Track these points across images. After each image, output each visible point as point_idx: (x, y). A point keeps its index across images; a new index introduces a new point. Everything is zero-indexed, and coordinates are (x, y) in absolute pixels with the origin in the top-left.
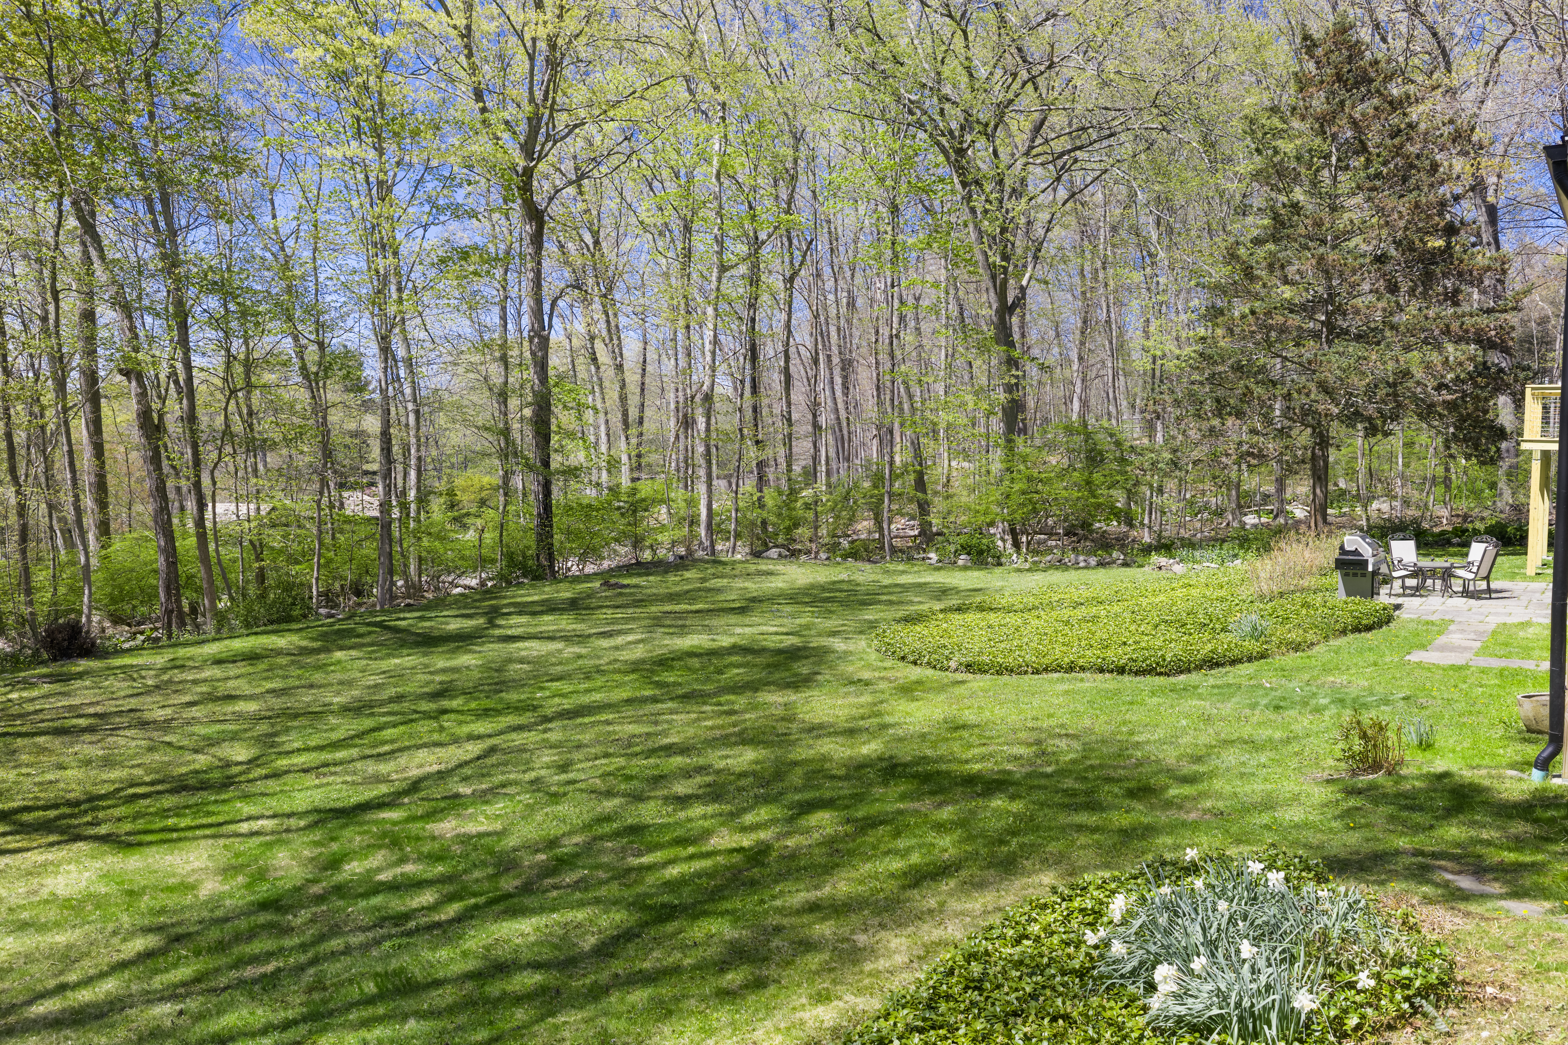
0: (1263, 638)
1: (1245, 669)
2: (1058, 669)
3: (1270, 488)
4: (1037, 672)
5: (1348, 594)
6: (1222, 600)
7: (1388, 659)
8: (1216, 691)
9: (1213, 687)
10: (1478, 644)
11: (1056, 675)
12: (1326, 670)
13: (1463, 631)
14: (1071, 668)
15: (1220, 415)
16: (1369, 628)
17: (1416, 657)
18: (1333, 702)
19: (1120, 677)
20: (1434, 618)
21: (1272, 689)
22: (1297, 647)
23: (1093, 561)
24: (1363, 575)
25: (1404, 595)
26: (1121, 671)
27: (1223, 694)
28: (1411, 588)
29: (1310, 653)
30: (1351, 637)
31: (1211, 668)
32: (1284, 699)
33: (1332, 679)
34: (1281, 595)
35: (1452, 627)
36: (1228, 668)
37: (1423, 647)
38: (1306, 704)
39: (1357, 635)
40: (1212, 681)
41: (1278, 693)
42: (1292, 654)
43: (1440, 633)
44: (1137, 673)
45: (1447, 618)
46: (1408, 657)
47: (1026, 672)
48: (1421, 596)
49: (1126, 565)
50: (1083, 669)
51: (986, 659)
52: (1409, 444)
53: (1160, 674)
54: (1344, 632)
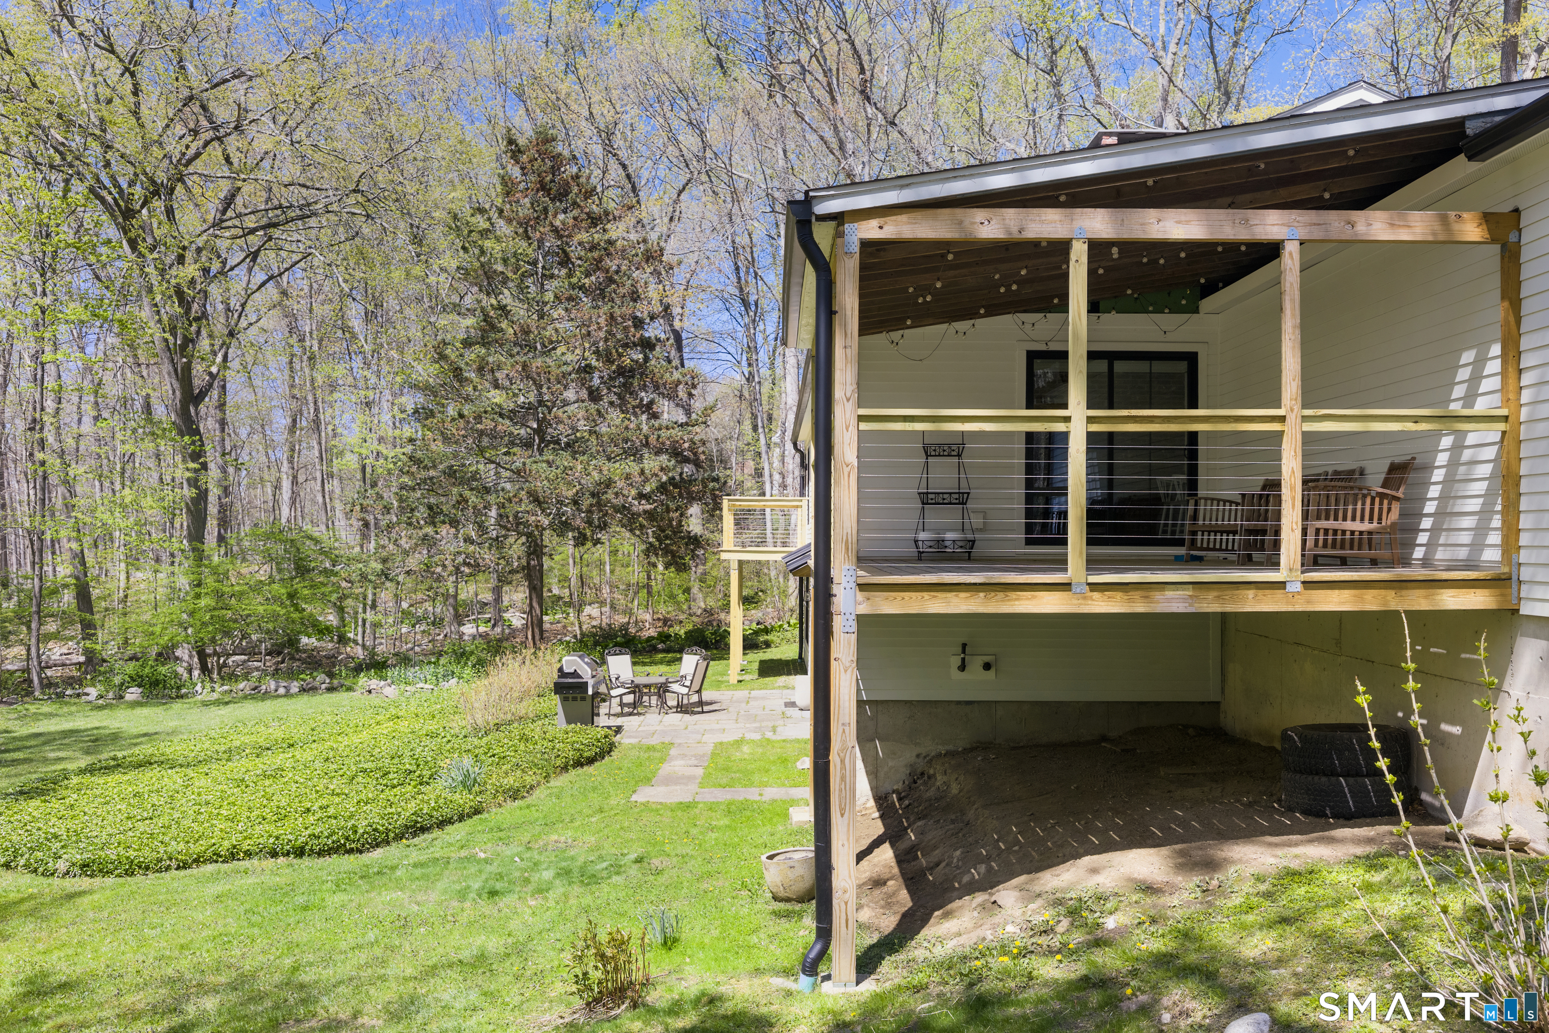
0: (476, 788)
1: (456, 832)
2: (216, 858)
3: (487, 597)
4: (183, 866)
5: (569, 722)
6: (432, 735)
7: (613, 802)
8: (418, 872)
9: (415, 866)
10: (699, 771)
11: (210, 868)
12: (549, 825)
13: (683, 756)
14: (232, 856)
15: (434, 524)
16: (591, 761)
17: (643, 795)
18: (558, 875)
19: (297, 861)
20: (654, 741)
21: (486, 861)
22: (515, 794)
23: (295, 687)
24: (583, 699)
25: (622, 715)
26: (300, 852)
27: (426, 877)
28: (628, 705)
29: (529, 800)
30: (573, 773)
31: (415, 835)
32: (500, 877)
33: (554, 837)
34: (498, 726)
35: (673, 752)
36: (436, 833)
37: (647, 781)
38: (527, 881)
39: (580, 770)
40: (415, 856)
41: (492, 868)
42: (511, 805)
43: (662, 760)
44: (320, 854)
45: (667, 740)
46: (634, 798)
47: (168, 868)
48: (639, 714)
49: (331, 689)
50: (249, 854)
51: (111, 854)
52: (614, 552)
53: (350, 851)
54: (565, 768)
